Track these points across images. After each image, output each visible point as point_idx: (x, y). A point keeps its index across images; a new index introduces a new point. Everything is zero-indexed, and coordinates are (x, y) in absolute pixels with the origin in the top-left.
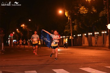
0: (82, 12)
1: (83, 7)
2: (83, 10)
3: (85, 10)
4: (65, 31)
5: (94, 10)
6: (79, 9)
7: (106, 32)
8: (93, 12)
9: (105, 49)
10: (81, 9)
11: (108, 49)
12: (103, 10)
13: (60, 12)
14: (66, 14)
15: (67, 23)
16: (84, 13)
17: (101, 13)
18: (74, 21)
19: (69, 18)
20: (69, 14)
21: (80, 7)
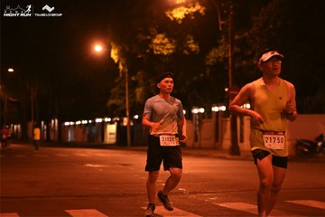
0: (158, 50)
1: (161, 36)
2: (161, 44)
3: (169, 46)
4: (111, 102)
5: (193, 47)
6: (150, 42)
7: (223, 108)
8: (189, 50)
9: (220, 155)
10: (156, 41)
11: (229, 156)
12: (217, 45)
13: (98, 48)
14: (114, 55)
15: (117, 81)
16: (165, 53)
17: (212, 54)
18: (135, 74)
19: (121, 67)
20: (122, 54)
21: (154, 37)
